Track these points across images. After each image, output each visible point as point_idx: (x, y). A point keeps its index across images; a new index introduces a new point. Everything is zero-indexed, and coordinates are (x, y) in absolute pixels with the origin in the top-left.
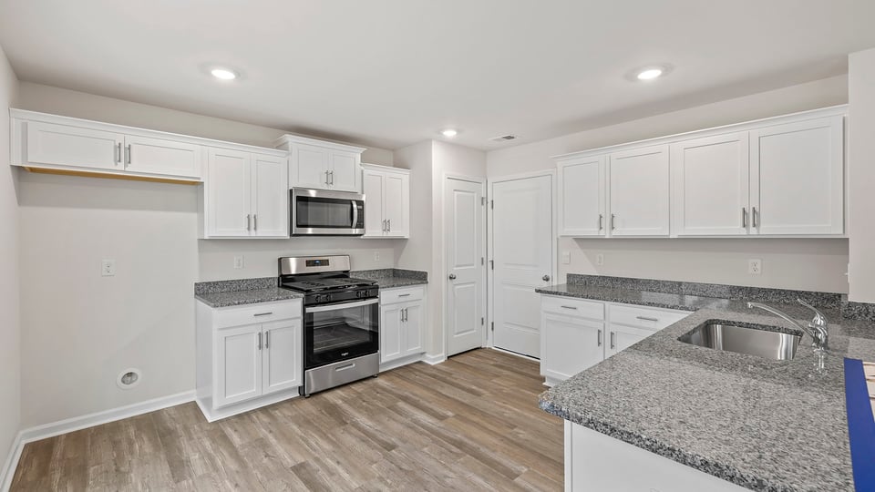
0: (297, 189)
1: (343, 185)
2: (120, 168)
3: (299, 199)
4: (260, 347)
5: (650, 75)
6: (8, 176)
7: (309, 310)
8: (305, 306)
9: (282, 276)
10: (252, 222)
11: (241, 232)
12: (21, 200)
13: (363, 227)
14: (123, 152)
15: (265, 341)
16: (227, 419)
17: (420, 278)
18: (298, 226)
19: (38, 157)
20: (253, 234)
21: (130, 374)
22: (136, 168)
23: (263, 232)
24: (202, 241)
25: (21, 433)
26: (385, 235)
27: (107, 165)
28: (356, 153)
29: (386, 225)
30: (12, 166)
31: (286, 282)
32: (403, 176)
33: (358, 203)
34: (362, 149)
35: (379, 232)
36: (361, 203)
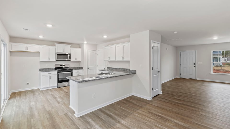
0: (57, 53)
2: (26, 50)
3: (57, 54)
4: (49, 79)
5: (105, 37)
7: (58, 73)
8: (58, 72)
9: (55, 68)
10: (49, 58)
11: (47, 60)
12: (11, 55)
13: (70, 59)
14: (26, 48)
15: (50, 78)
16: (44, 90)
17: (82, 68)
18: (57, 59)
19: (13, 49)
20: (49, 60)
21: (28, 83)
22: (29, 50)
23: (51, 60)
24: (40, 62)
25: (11, 91)
26: (76, 60)
27: (24, 50)
29: (76, 59)
30: (10, 51)
31: (56, 68)
32: (80, 50)
33: (69, 55)
34: (70, 45)
35: (74, 60)
36: (70, 55)
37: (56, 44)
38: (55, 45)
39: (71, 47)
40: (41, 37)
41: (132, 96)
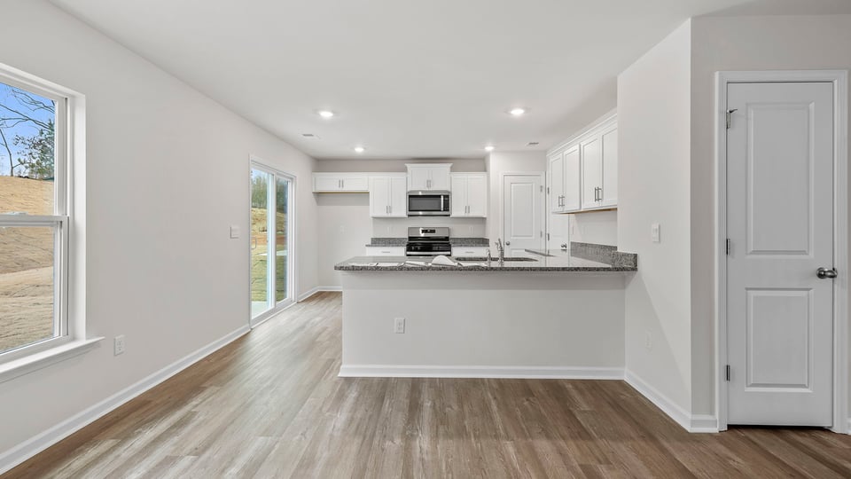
0: (411, 192)
1: (438, 187)
2: (340, 190)
3: (410, 196)
6: (312, 198)
7: (408, 253)
8: (407, 251)
9: (409, 238)
10: (389, 209)
11: (385, 214)
12: (318, 203)
13: (448, 210)
14: (341, 183)
17: (485, 242)
18: (409, 211)
20: (389, 215)
22: (346, 188)
23: (394, 214)
24: (373, 218)
25: (318, 287)
26: (467, 215)
27: (336, 188)
28: (447, 166)
29: (467, 209)
30: (314, 193)
31: (411, 240)
32: (483, 177)
33: (445, 196)
34: (450, 165)
35: (462, 214)
36: (447, 197)
37: (409, 166)
38: (405, 170)
39: (453, 169)
40: (359, 150)
41: (621, 383)
